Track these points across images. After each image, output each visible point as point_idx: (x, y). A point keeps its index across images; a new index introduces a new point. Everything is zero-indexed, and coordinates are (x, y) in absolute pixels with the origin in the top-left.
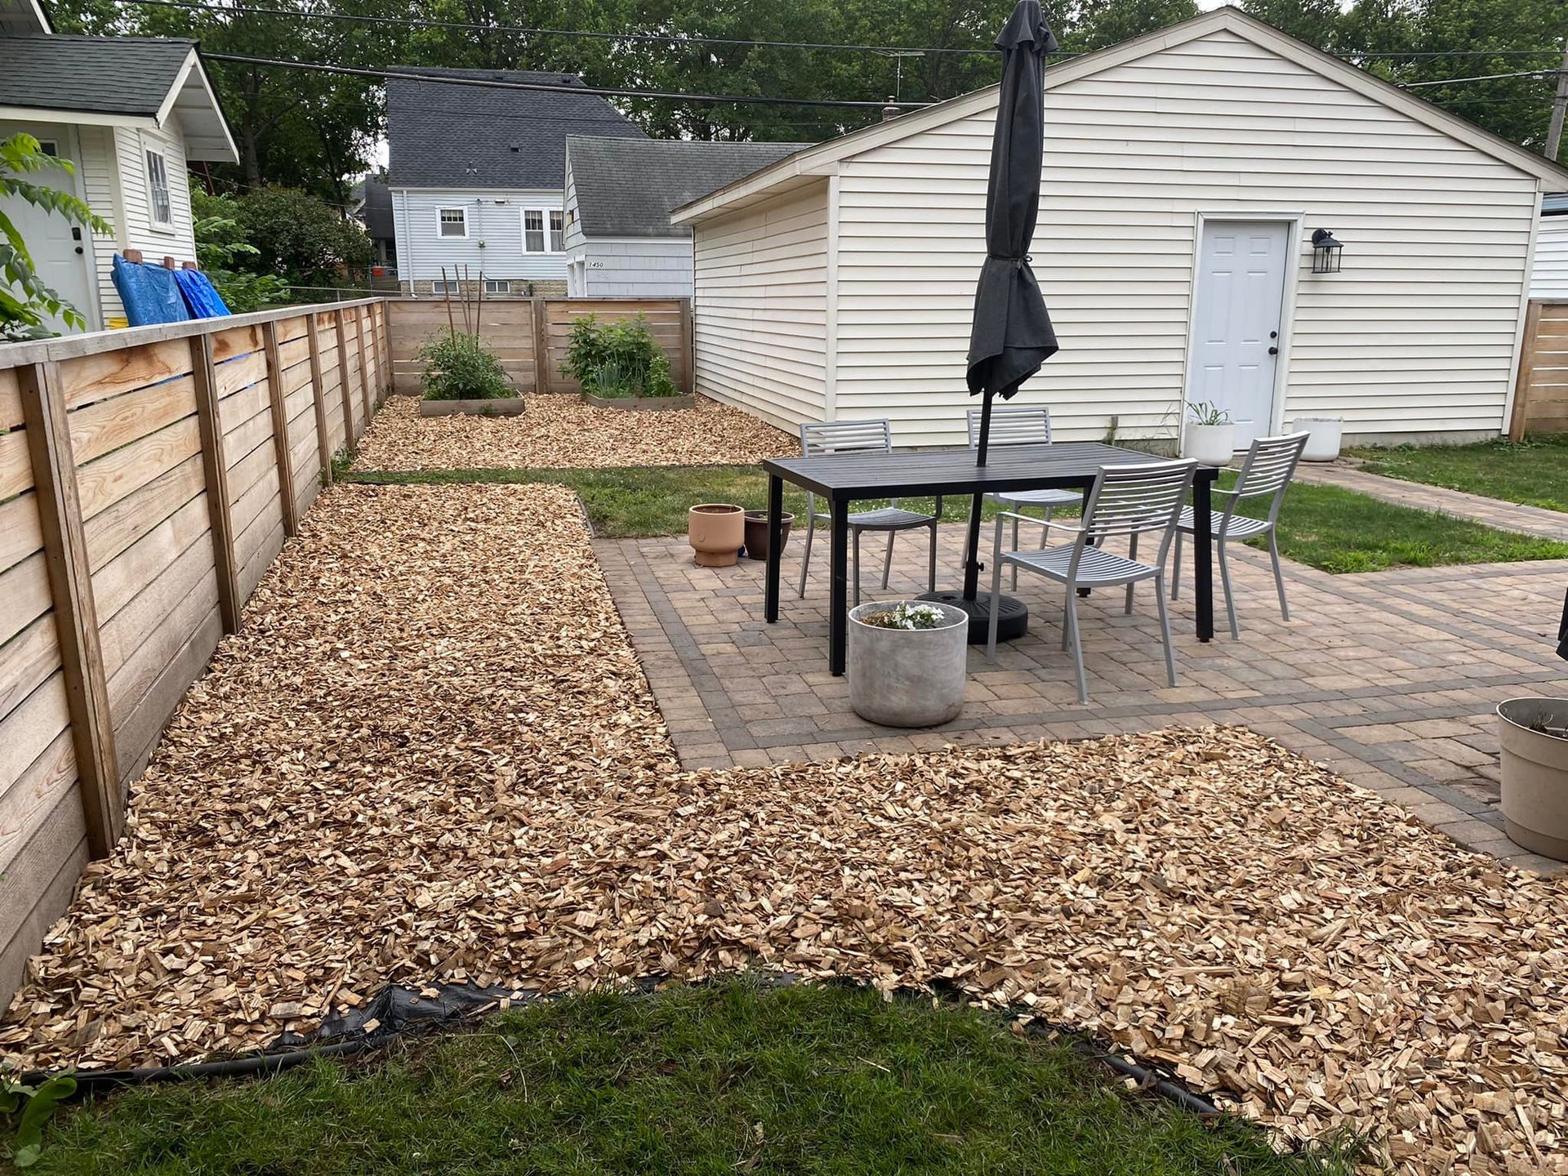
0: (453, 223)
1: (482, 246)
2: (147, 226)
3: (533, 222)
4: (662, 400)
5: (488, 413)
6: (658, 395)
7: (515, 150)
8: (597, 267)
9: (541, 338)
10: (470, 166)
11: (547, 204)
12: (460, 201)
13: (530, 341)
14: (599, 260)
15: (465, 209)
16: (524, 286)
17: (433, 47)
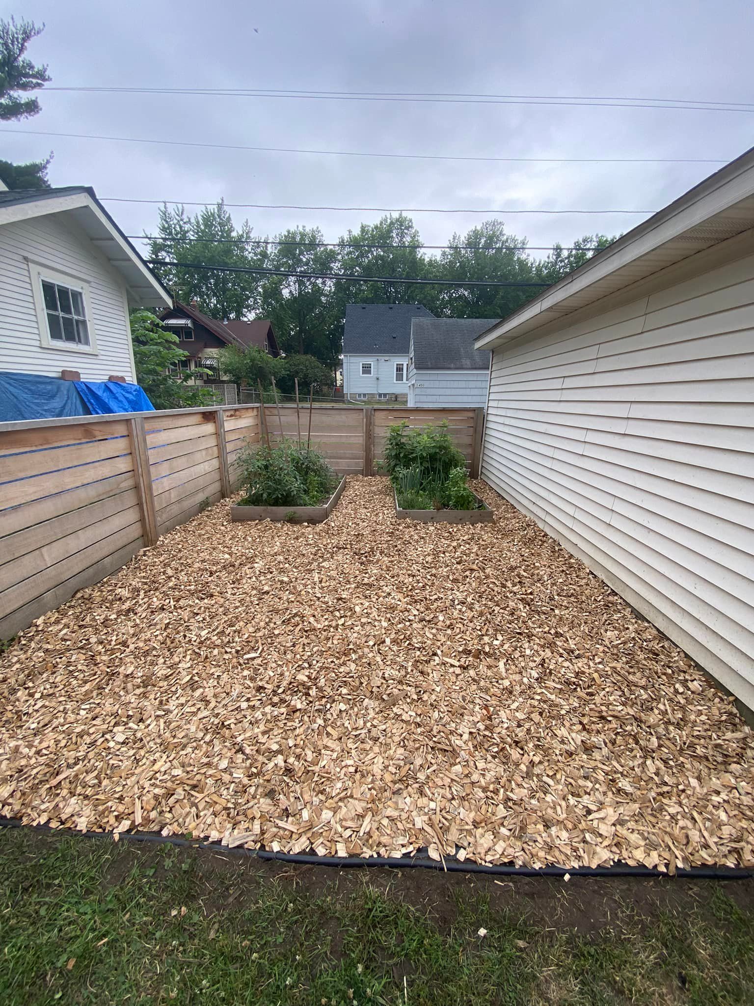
0: (367, 369)
1: (378, 379)
2: (37, 343)
3: (399, 369)
4: (459, 513)
5: (293, 520)
6: (455, 507)
7: (394, 338)
8: (421, 387)
9: (370, 437)
10: (376, 345)
11: (404, 361)
12: (370, 360)
13: (361, 438)
14: (422, 382)
15: (372, 363)
16: (393, 396)
17: (367, 298)
